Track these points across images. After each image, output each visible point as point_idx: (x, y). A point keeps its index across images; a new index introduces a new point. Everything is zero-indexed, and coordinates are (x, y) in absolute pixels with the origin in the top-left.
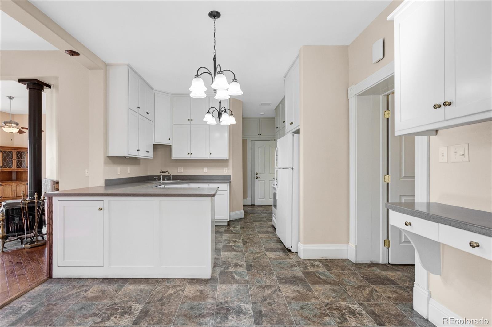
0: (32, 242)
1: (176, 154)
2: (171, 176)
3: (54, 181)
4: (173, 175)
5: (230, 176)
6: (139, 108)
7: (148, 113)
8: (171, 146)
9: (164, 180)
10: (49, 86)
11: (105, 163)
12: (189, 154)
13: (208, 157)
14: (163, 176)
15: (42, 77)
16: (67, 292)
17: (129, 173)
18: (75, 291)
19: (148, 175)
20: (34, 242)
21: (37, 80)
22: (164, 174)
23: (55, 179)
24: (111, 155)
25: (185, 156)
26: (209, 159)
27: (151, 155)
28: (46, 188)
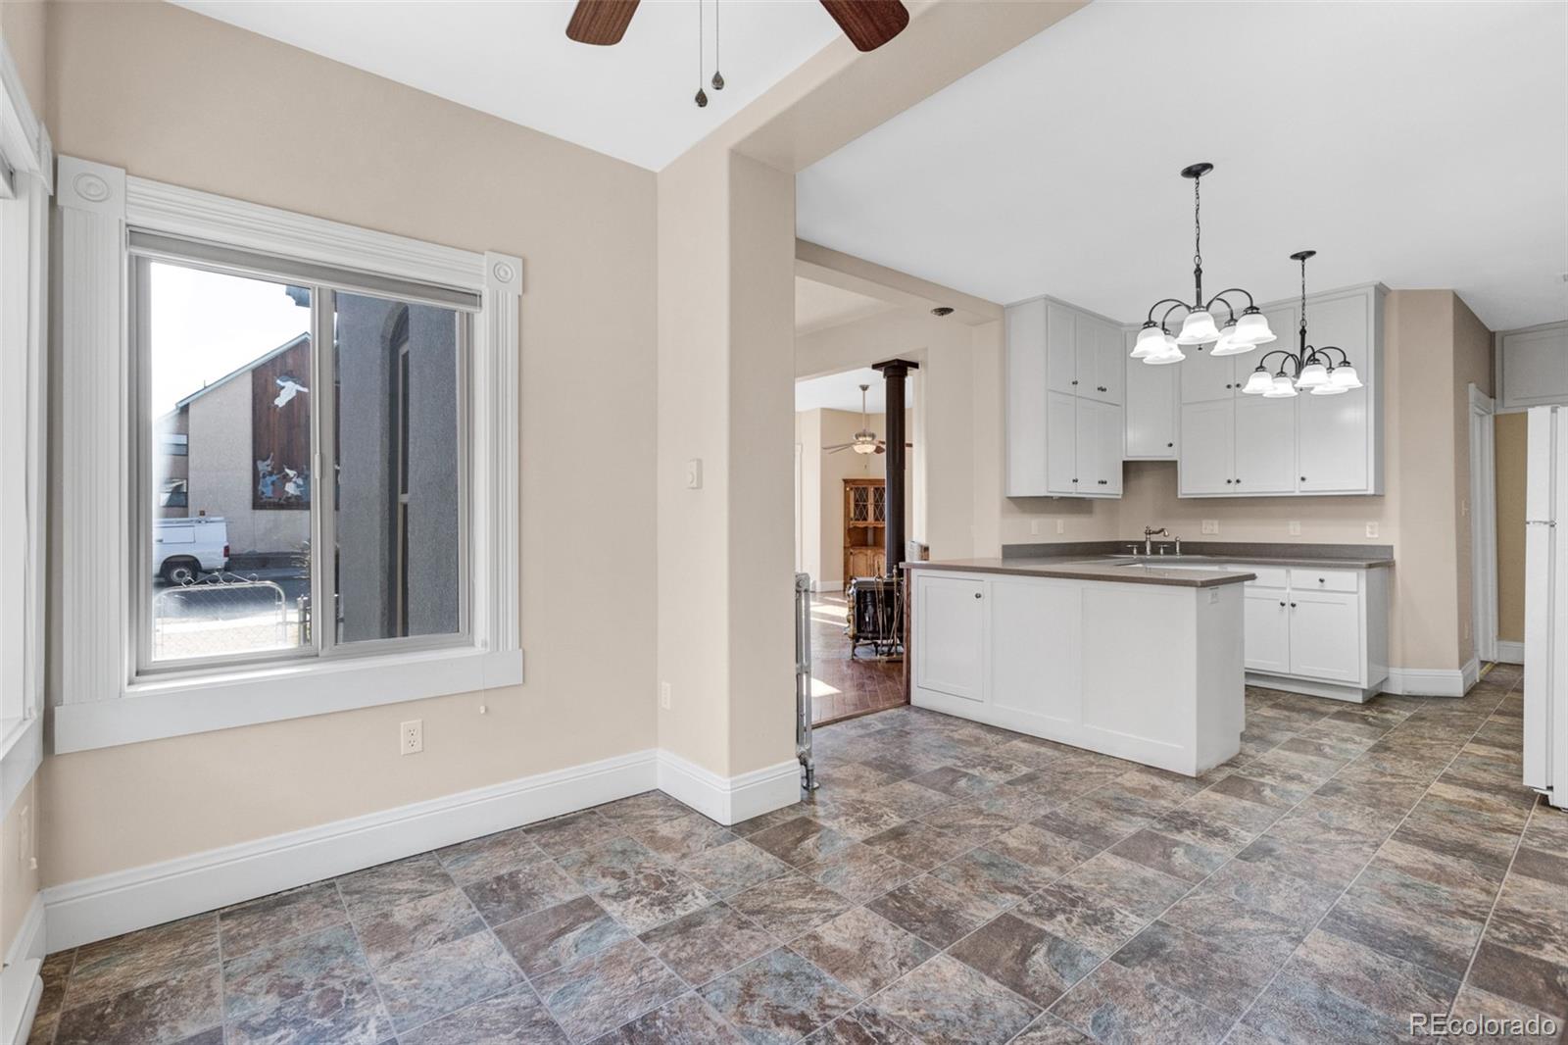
0: (889, 654)
1: (1189, 485)
2: (1178, 544)
3: (922, 546)
4: (1182, 540)
5: (1391, 547)
6: (1075, 383)
7: (1103, 390)
8: (1176, 462)
9: (1155, 550)
10: (915, 365)
11: (1004, 512)
12: (1229, 482)
13: (1297, 489)
14: (1153, 543)
15: (904, 354)
16: (927, 725)
17: (1062, 531)
18: (938, 726)
19: (1120, 540)
20: (892, 654)
21: (898, 361)
22: (1155, 538)
23: (924, 542)
24: (1015, 493)
25: (1220, 489)
26: (1297, 494)
27: (1115, 488)
28: (912, 555)
